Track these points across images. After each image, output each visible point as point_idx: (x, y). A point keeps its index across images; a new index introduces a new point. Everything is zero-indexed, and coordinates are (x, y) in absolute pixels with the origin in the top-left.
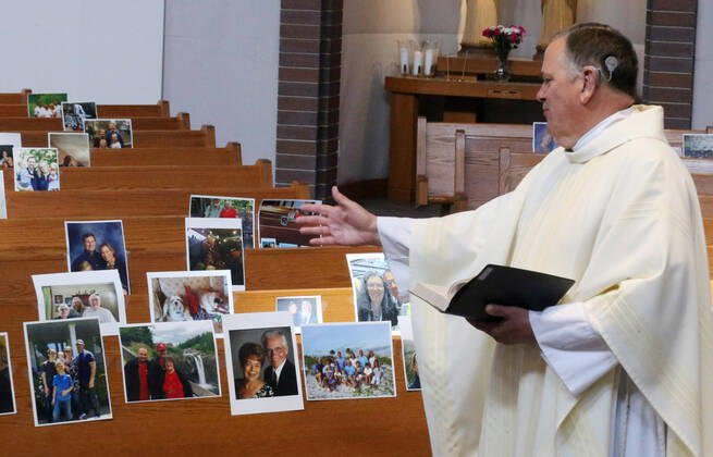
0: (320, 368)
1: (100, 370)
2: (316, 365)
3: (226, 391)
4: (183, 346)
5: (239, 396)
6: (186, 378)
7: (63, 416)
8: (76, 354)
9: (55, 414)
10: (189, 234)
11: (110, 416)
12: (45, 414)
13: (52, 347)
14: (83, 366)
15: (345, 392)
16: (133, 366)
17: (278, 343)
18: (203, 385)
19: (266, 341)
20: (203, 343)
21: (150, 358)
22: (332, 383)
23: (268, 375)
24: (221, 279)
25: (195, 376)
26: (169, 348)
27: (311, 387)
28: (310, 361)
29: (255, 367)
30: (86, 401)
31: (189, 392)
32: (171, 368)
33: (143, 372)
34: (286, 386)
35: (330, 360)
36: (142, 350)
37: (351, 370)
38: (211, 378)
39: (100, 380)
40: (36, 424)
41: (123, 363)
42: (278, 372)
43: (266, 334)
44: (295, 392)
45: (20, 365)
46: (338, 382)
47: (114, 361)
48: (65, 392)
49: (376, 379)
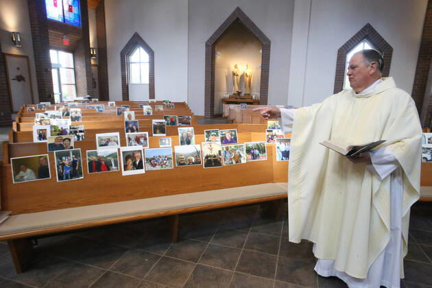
0: (150, 161)
1: (80, 164)
2: (149, 160)
3: (121, 168)
4: (107, 156)
5: (125, 170)
6: (108, 166)
7: (67, 178)
8: (72, 160)
9: (64, 178)
10: (153, 123)
11: (82, 178)
12: (61, 177)
13: (64, 158)
14: (74, 163)
15: (158, 168)
16: (91, 163)
17: (138, 154)
18: (114, 167)
19: (134, 154)
20: (114, 156)
21: (96, 160)
22: (154, 165)
23: (134, 164)
24: (145, 135)
25: (111, 165)
26: (103, 157)
27: (147, 167)
28: (147, 159)
29: (130, 162)
30: (75, 173)
31: (109, 170)
32: (103, 163)
33: (94, 164)
34: (140, 166)
35: (153, 159)
36: (94, 158)
37: (160, 161)
38: (116, 165)
39: (80, 167)
40: (58, 181)
41: (88, 162)
42: (137, 163)
43: (134, 152)
44: (142, 168)
45: (53, 164)
46: (156, 165)
47: (85, 162)
48: (68, 171)
49: (167, 164)
